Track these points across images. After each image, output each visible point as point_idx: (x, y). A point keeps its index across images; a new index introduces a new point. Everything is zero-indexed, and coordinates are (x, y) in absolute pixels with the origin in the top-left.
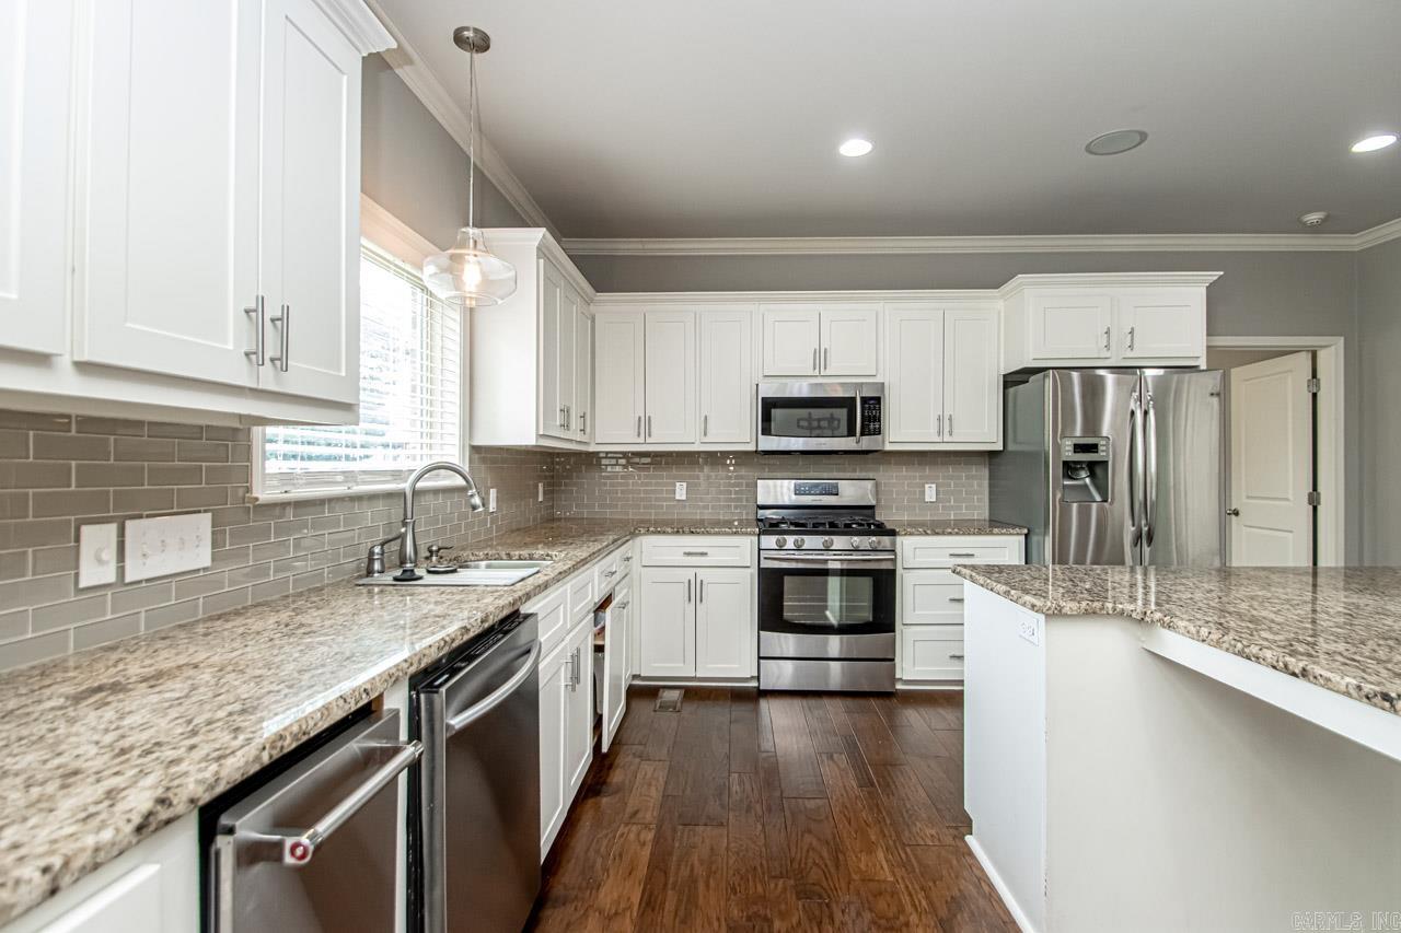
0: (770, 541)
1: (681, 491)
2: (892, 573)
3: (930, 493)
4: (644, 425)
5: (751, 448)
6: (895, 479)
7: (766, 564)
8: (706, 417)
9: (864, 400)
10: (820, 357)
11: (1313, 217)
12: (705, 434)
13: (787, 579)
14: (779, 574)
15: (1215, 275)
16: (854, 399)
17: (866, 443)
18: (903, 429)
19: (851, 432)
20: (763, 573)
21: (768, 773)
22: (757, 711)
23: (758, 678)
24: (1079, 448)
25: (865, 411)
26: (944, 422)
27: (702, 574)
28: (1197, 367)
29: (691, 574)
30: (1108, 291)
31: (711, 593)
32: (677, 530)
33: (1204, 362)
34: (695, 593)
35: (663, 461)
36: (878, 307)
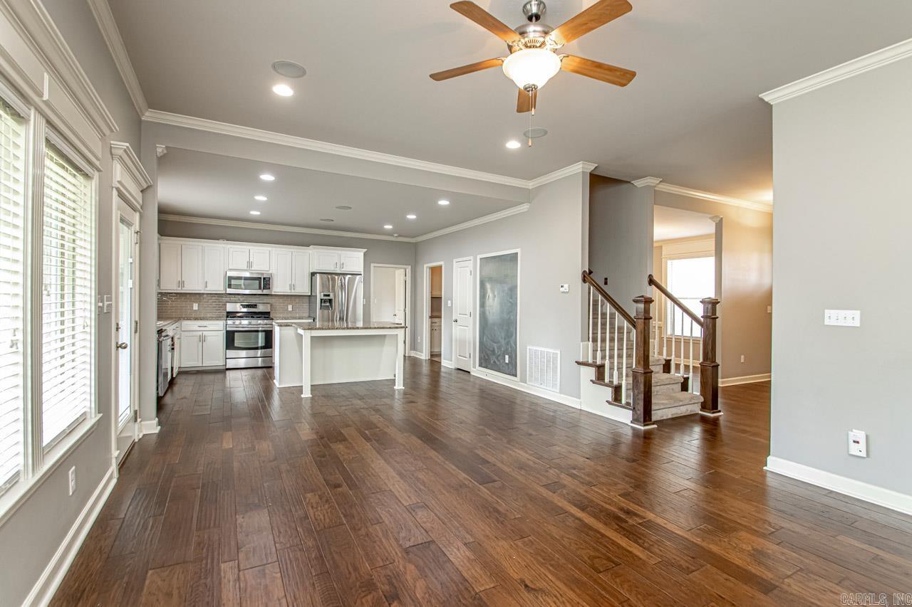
0: (230, 322)
1: (195, 307)
2: (271, 331)
3: (290, 308)
4: (181, 283)
5: (224, 292)
6: (278, 303)
7: (228, 329)
8: (206, 282)
9: (264, 279)
10: (250, 264)
11: (396, 235)
12: (206, 287)
13: (236, 333)
14: (234, 332)
15: (366, 250)
16: (261, 278)
17: (265, 292)
18: (279, 287)
19: (260, 288)
20: (227, 332)
21: (227, 396)
22: (225, 377)
23: (226, 365)
24: (325, 295)
25: (265, 282)
26: (292, 286)
27: (205, 333)
28: (360, 275)
29: (201, 333)
30: (337, 252)
31: (208, 339)
32: (196, 319)
33: (362, 273)
34: (202, 339)
35: (188, 296)
36: (270, 249)
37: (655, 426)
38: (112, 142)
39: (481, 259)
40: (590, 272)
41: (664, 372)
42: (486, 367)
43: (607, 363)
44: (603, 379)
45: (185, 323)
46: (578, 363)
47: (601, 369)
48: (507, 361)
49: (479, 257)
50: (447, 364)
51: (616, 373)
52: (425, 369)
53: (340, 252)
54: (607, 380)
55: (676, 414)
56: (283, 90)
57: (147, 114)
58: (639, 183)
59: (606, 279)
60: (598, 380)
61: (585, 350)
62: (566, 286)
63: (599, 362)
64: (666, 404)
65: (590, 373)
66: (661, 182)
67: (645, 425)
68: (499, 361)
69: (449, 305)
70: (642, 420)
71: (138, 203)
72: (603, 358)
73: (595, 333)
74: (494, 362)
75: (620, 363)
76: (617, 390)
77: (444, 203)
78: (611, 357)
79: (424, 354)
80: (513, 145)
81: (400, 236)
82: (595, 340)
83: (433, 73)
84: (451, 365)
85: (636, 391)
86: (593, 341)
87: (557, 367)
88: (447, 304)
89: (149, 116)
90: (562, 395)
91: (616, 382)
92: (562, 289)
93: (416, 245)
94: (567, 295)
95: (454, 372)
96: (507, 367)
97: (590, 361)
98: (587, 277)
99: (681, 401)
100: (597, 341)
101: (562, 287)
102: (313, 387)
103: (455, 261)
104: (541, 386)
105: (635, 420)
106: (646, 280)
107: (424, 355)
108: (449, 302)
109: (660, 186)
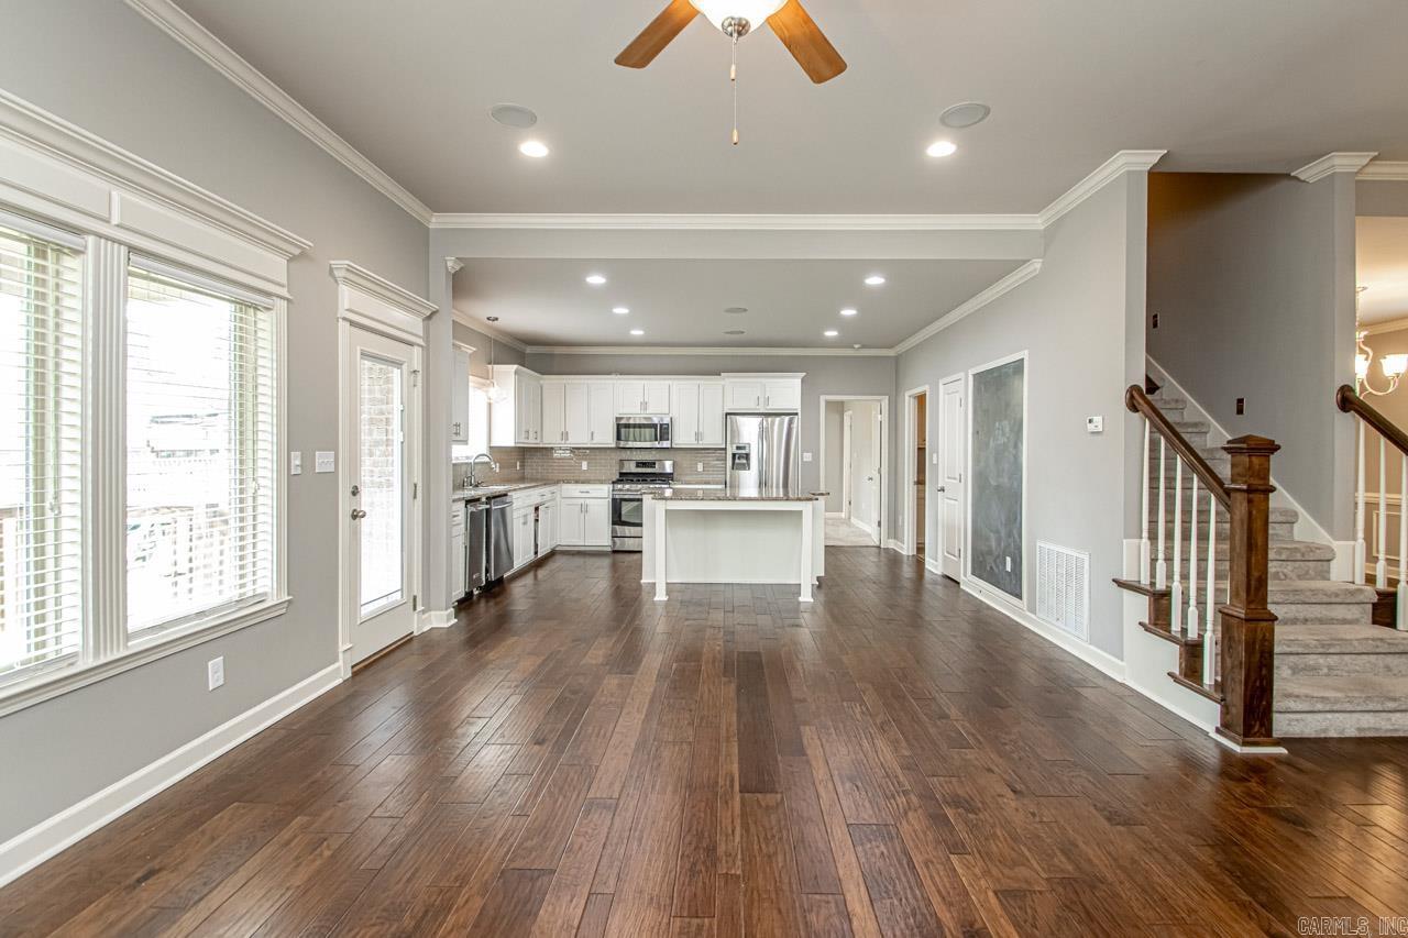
0: (618, 487)
1: (584, 466)
3: (700, 467)
4: (565, 435)
5: (611, 446)
6: (684, 460)
7: (615, 496)
8: (593, 432)
9: (661, 425)
10: (644, 405)
12: (593, 439)
13: (623, 503)
14: (621, 500)
15: (805, 374)
16: (656, 425)
17: (666, 444)
18: (682, 437)
19: (656, 440)
20: (614, 500)
23: (611, 546)
24: (738, 448)
25: (662, 430)
26: (698, 435)
27: (588, 501)
28: (797, 414)
29: (582, 501)
30: (759, 380)
31: (590, 509)
32: (577, 482)
33: (799, 412)
34: (584, 509)
35: (544, 452)
36: (670, 382)
37: (1282, 751)
38: (332, 262)
39: (974, 375)
40: (1152, 387)
41: (1374, 622)
42: (980, 577)
43: (1177, 587)
44: (1167, 626)
45: (565, 487)
46: (1121, 584)
47: (1164, 602)
48: (1009, 569)
49: (971, 372)
50: (934, 566)
51: (1193, 610)
52: (907, 571)
53: (763, 380)
54: (1176, 627)
55: (1377, 730)
56: (534, 149)
57: (434, 220)
58: (1309, 173)
59: (1240, 401)
60: (1155, 625)
61: (1134, 558)
62: (1098, 419)
63: (1161, 585)
64: (1336, 701)
65: (1139, 607)
66: (1374, 159)
67: (1245, 744)
68: (998, 567)
69: (935, 462)
70: (1240, 729)
71: (420, 337)
72: (1170, 577)
73: (1153, 522)
74: (991, 568)
75: (1201, 591)
76: (1193, 652)
77: (875, 281)
78: (1185, 577)
79: (905, 546)
80: (941, 149)
81: (864, 347)
82: (1153, 537)
83: (616, 56)
84: (936, 567)
85: (1228, 661)
86: (1150, 538)
87: (1082, 588)
88: (931, 459)
89: (436, 221)
90: (1092, 647)
91: (1192, 635)
92: (1091, 427)
93: (897, 359)
94: (1099, 437)
95: (939, 579)
96: (1008, 578)
97: (1145, 581)
98: (1141, 398)
99: (1395, 700)
100: (1157, 538)
101: (1090, 421)
102: (670, 588)
103: (941, 382)
104: (1059, 624)
105: (1226, 727)
106: (1333, 399)
107: (907, 548)
108: (935, 455)
109: (1370, 169)
